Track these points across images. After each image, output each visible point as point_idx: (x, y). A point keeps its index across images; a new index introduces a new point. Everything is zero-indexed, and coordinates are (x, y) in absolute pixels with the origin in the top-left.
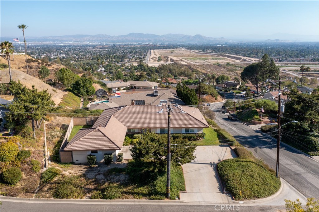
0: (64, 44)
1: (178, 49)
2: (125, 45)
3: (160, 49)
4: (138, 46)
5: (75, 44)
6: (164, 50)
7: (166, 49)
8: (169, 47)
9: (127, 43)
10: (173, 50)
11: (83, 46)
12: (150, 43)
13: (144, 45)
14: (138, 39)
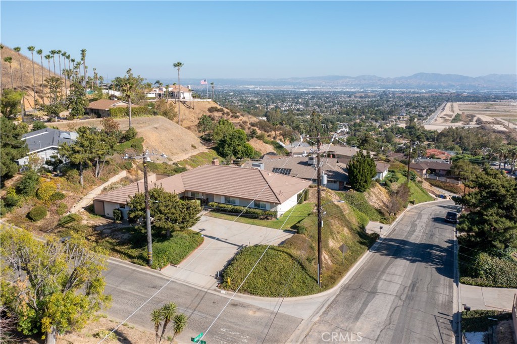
0: (307, 90)
1: (503, 102)
2: (403, 93)
3: (467, 101)
4: (427, 95)
5: (323, 90)
6: (473, 103)
7: (478, 101)
8: (486, 99)
9: (409, 90)
10: (492, 105)
11: (335, 93)
12: (451, 91)
13: (437, 94)
14: (429, 83)
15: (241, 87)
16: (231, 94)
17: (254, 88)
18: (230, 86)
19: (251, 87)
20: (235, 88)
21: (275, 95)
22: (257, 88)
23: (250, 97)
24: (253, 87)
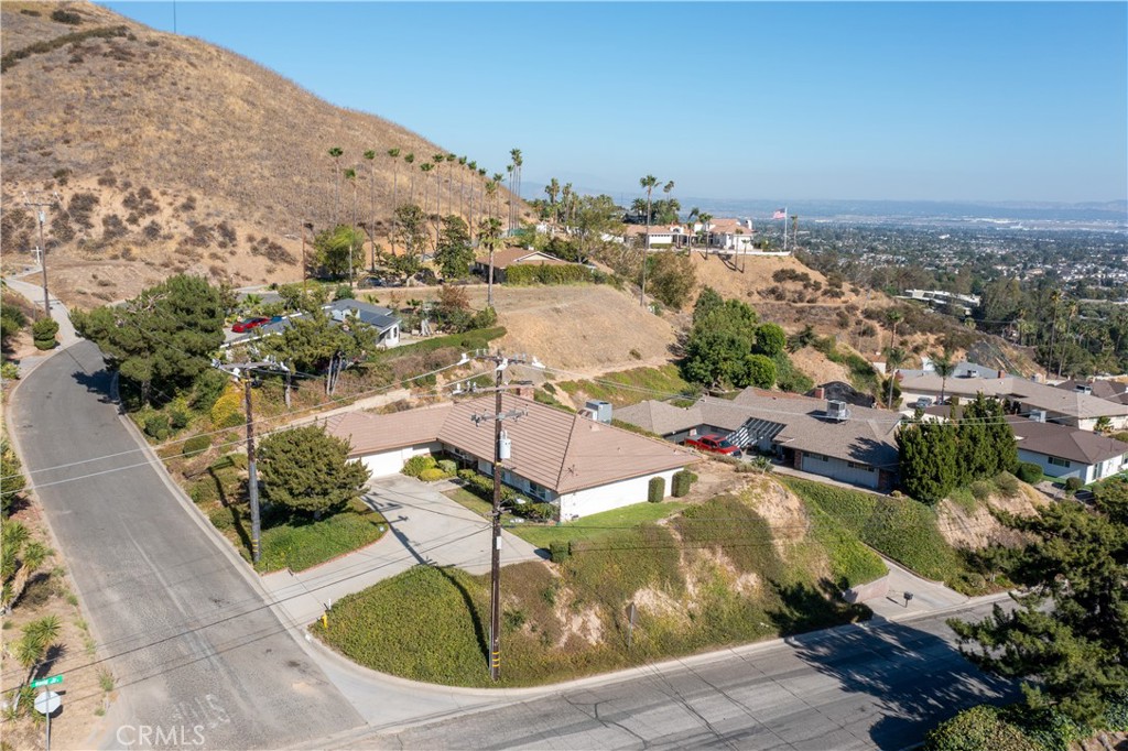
15: (975, 221)
16: (943, 237)
17: (1008, 226)
18: (946, 219)
19: (1001, 222)
20: (958, 225)
21: (1058, 245)
22: (1017, 224)
23: (990, 246)
24: (1006, 221)
